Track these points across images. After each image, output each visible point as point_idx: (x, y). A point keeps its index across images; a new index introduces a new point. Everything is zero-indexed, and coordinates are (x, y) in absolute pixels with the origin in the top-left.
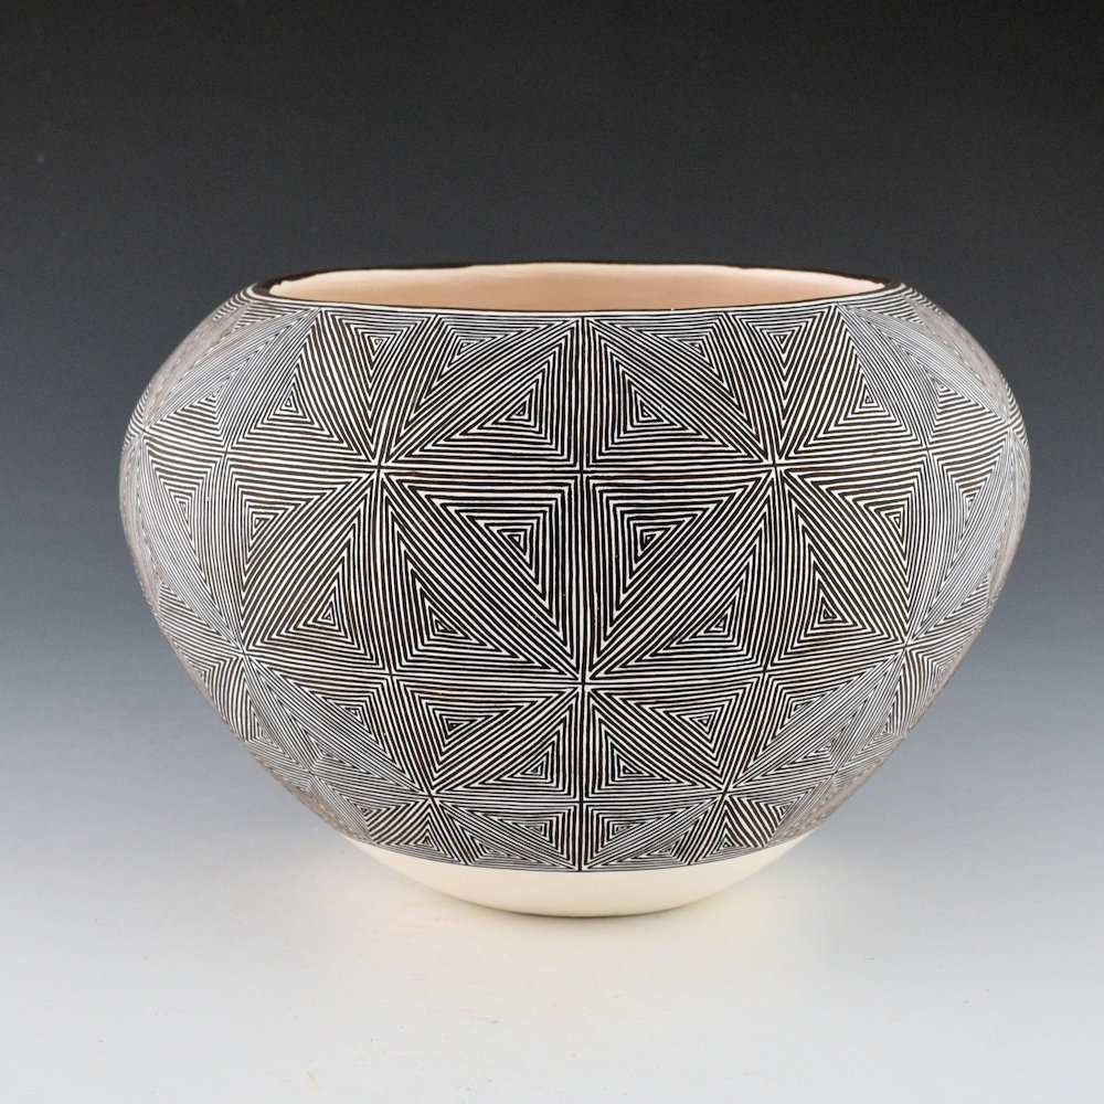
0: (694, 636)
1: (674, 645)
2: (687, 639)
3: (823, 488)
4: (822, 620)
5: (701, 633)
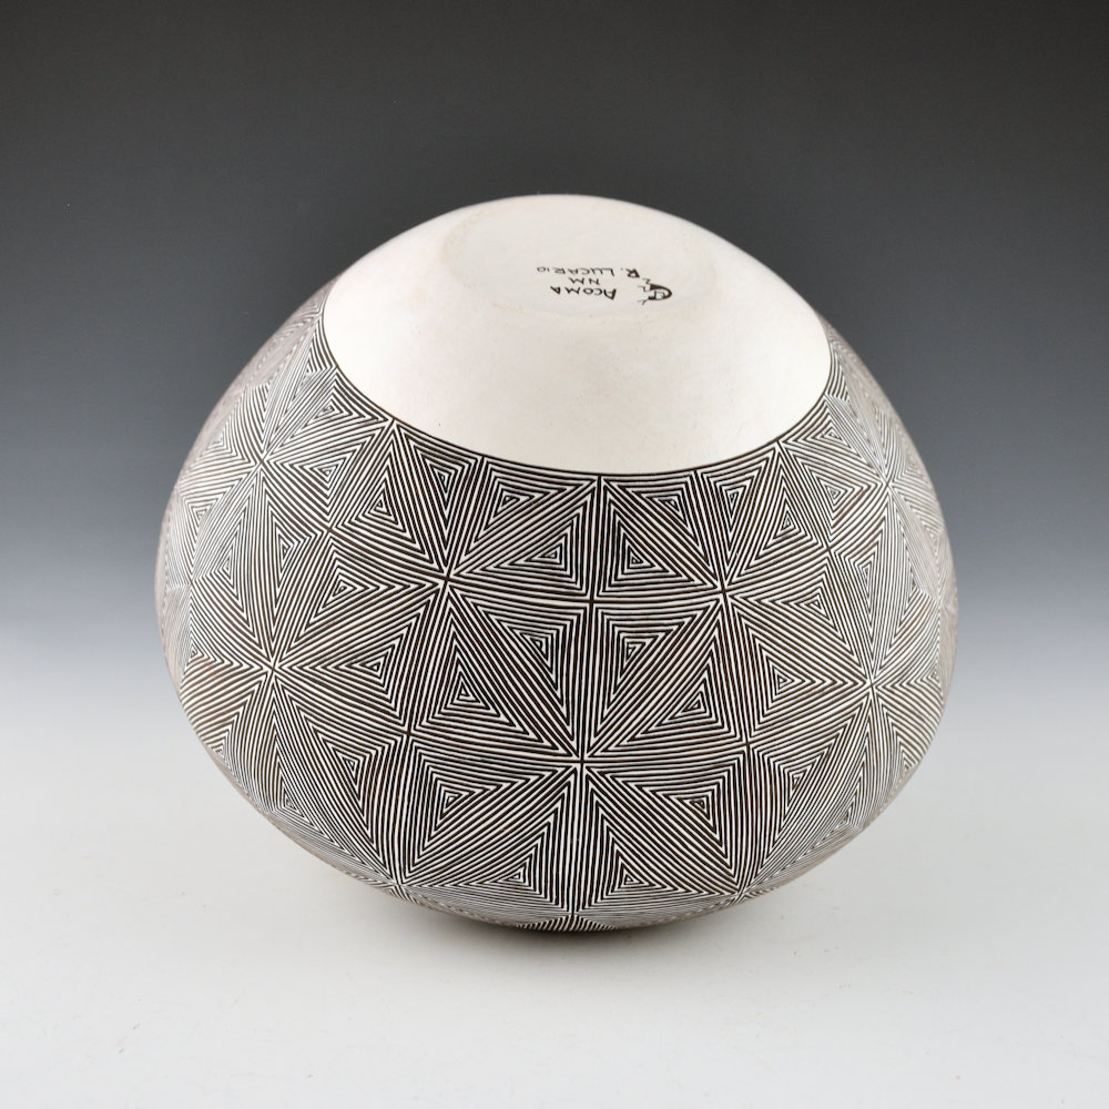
0: (813, 764)
1: (826, 750)
2: (818, 759)
4: (705, 799)
5: (809, 768)
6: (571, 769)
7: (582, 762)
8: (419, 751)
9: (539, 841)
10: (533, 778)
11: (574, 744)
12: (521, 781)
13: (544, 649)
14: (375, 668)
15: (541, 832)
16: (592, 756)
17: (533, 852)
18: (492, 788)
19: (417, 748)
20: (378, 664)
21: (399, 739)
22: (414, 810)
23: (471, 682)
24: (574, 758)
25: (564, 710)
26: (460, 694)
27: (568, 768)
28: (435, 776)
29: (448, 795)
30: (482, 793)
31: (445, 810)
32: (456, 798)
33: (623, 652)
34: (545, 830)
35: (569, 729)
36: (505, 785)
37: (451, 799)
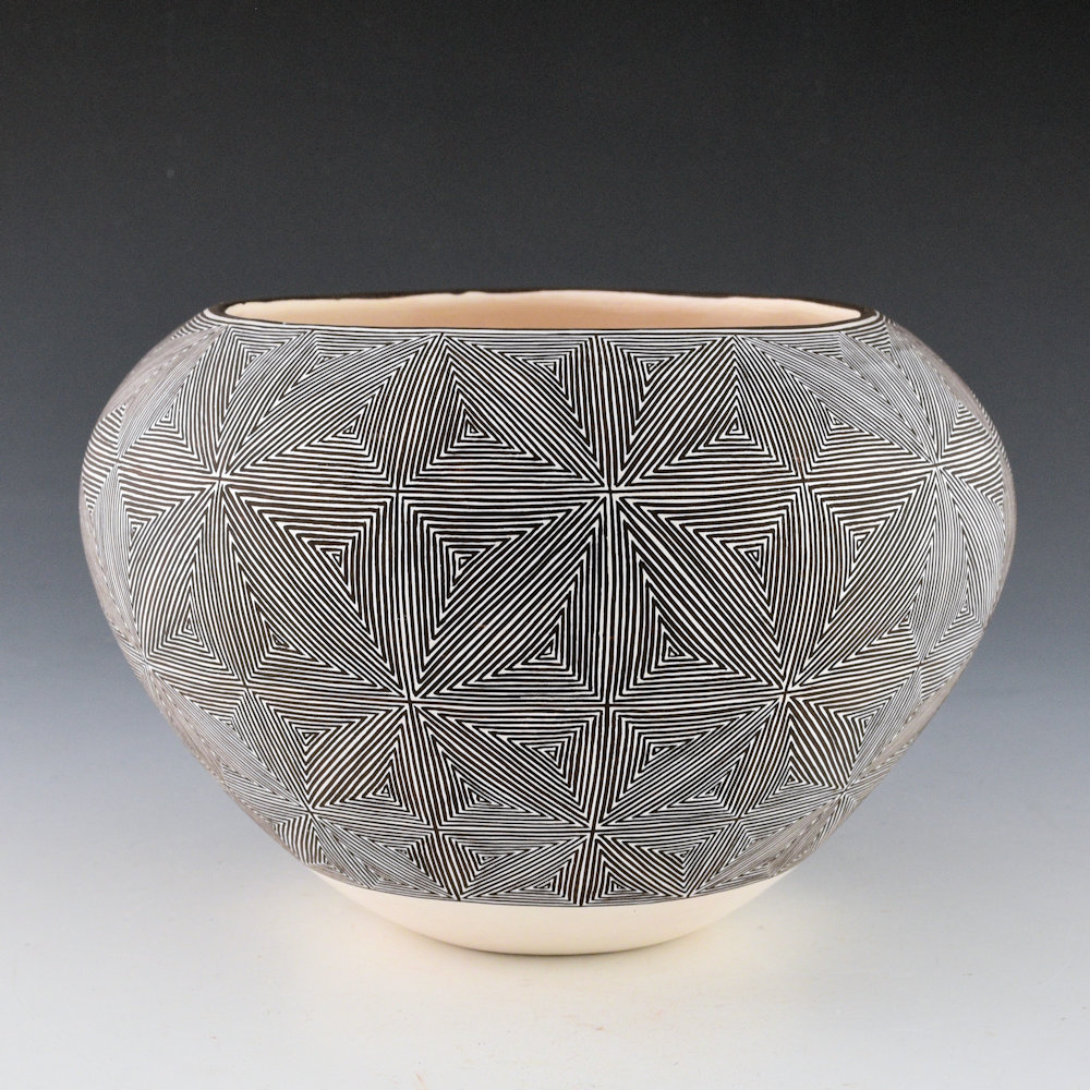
3: (256, 509)
6: (420, 695)
7: (410, 702)
8: (593, 692)
9: (442, 616)
10: (459, 686)
11: (422, 719)
12: (471, 682)
13: (475, 796)
14: (657, 750)
15: (441, 627)
16: (401, 707)
17: (447, 602)
18: (503, 672)
19: (596, 694)
20: (654, 753)
21: (618, 697)
22: (592, 627)
23: (545, 763)
24: (419, 706)
25: (440, 749)
26: (556, 752)
27: (424, 697)
28: (570, 672)
29: (553, 655)
30: (513, 664)
31: (554, 636)
32: (543, 653)
33: (392, 791)
34: (437, 630)
35: (430, 732)
36: (488, 676)
37: (548, 651)
